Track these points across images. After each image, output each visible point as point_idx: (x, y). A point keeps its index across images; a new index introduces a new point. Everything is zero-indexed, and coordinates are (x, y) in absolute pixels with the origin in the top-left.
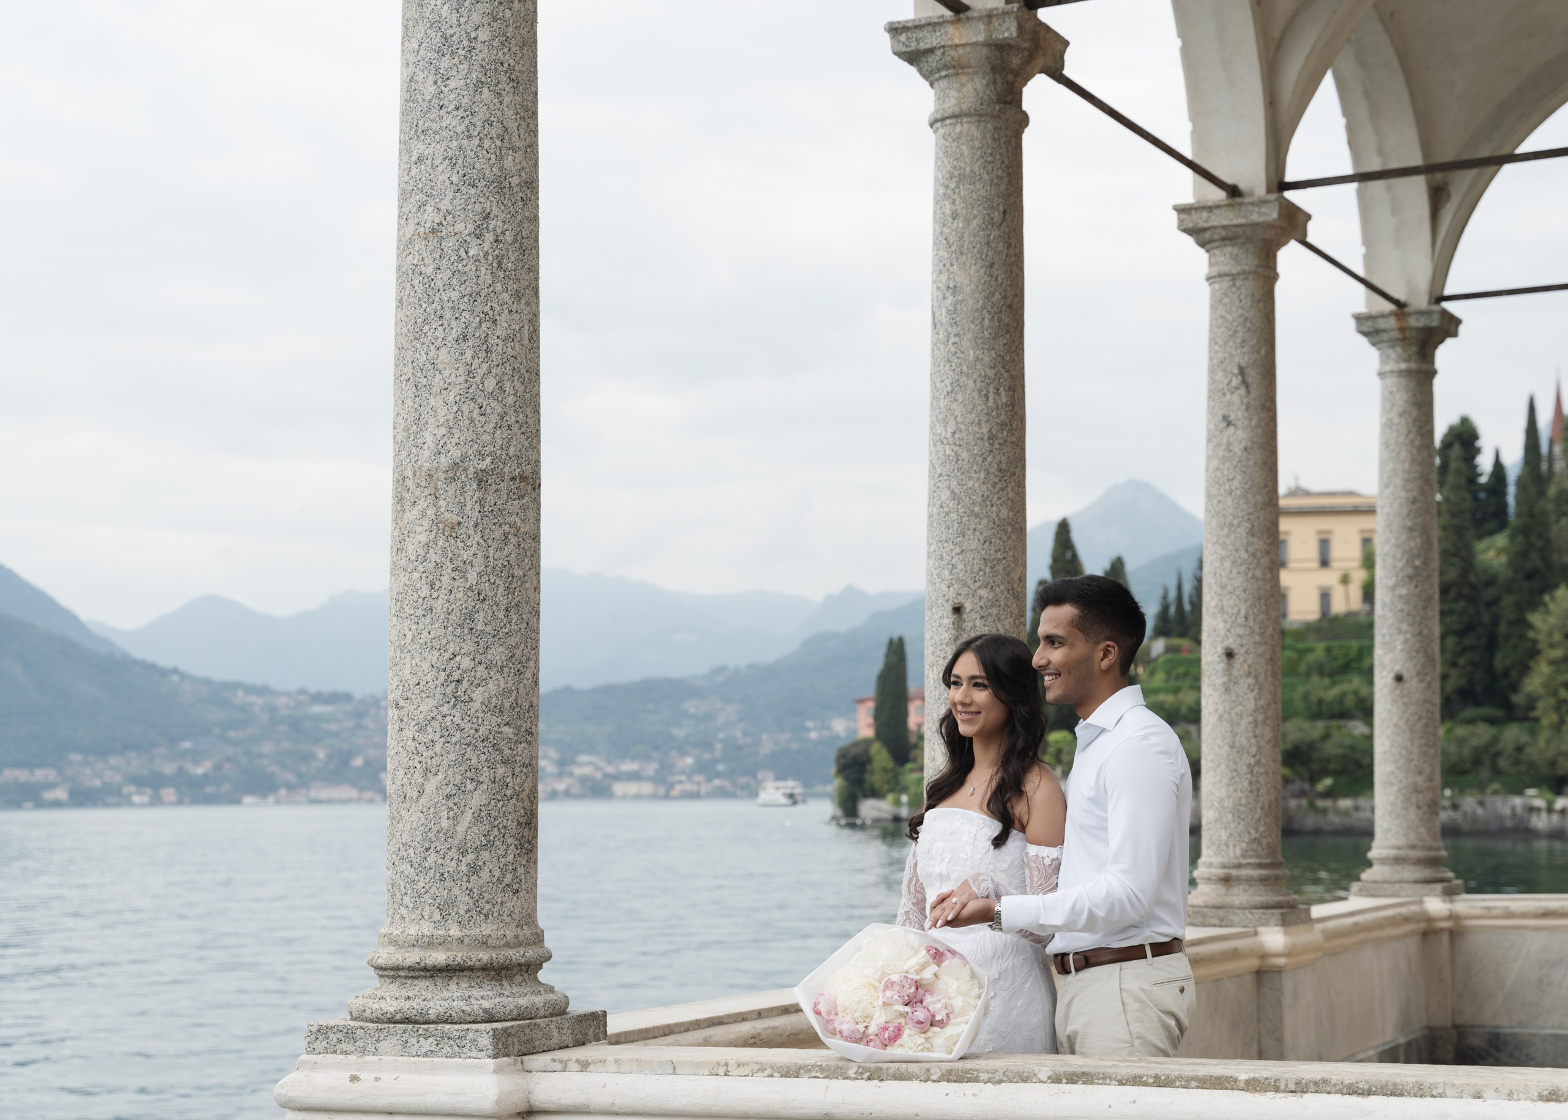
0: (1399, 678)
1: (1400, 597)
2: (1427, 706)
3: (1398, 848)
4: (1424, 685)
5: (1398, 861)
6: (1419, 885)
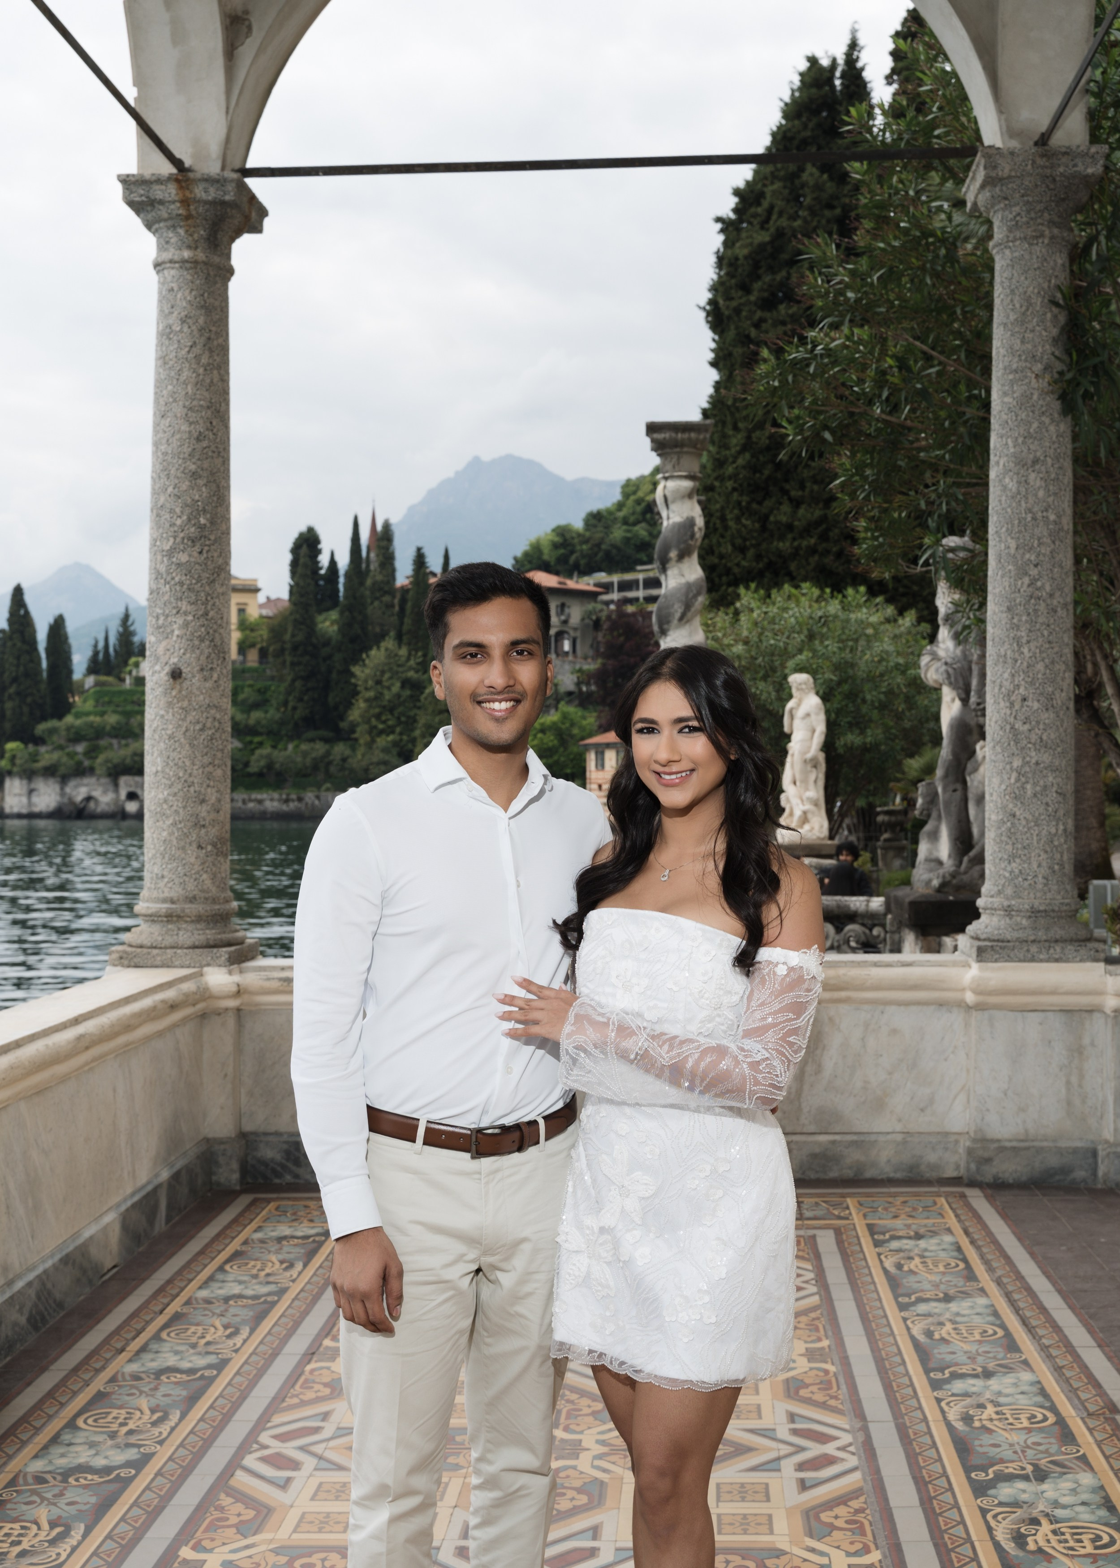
0: (176, 675)
1: (179, 565)
2: (213, 712)
3: (173, 902)
4: (209, 684)
5: (171, 918)
6: (198, 951)
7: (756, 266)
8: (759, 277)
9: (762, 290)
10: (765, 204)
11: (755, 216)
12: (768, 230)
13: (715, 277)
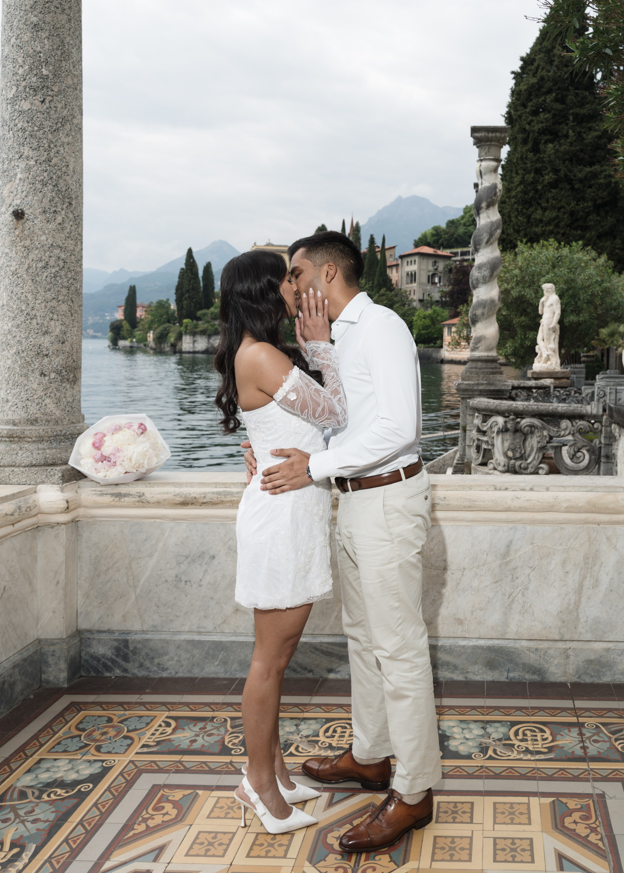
7: (530, 94)
8: (531, 100)
9: (532, 106)
10: (536, 64)
11: (530, 70)
12: (536, 77)
13: (510, 100)
